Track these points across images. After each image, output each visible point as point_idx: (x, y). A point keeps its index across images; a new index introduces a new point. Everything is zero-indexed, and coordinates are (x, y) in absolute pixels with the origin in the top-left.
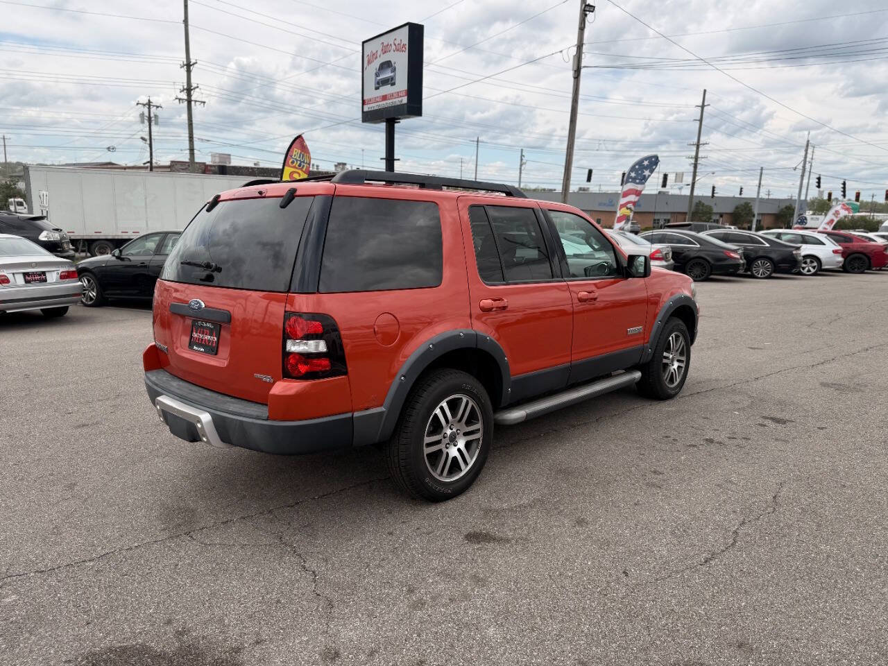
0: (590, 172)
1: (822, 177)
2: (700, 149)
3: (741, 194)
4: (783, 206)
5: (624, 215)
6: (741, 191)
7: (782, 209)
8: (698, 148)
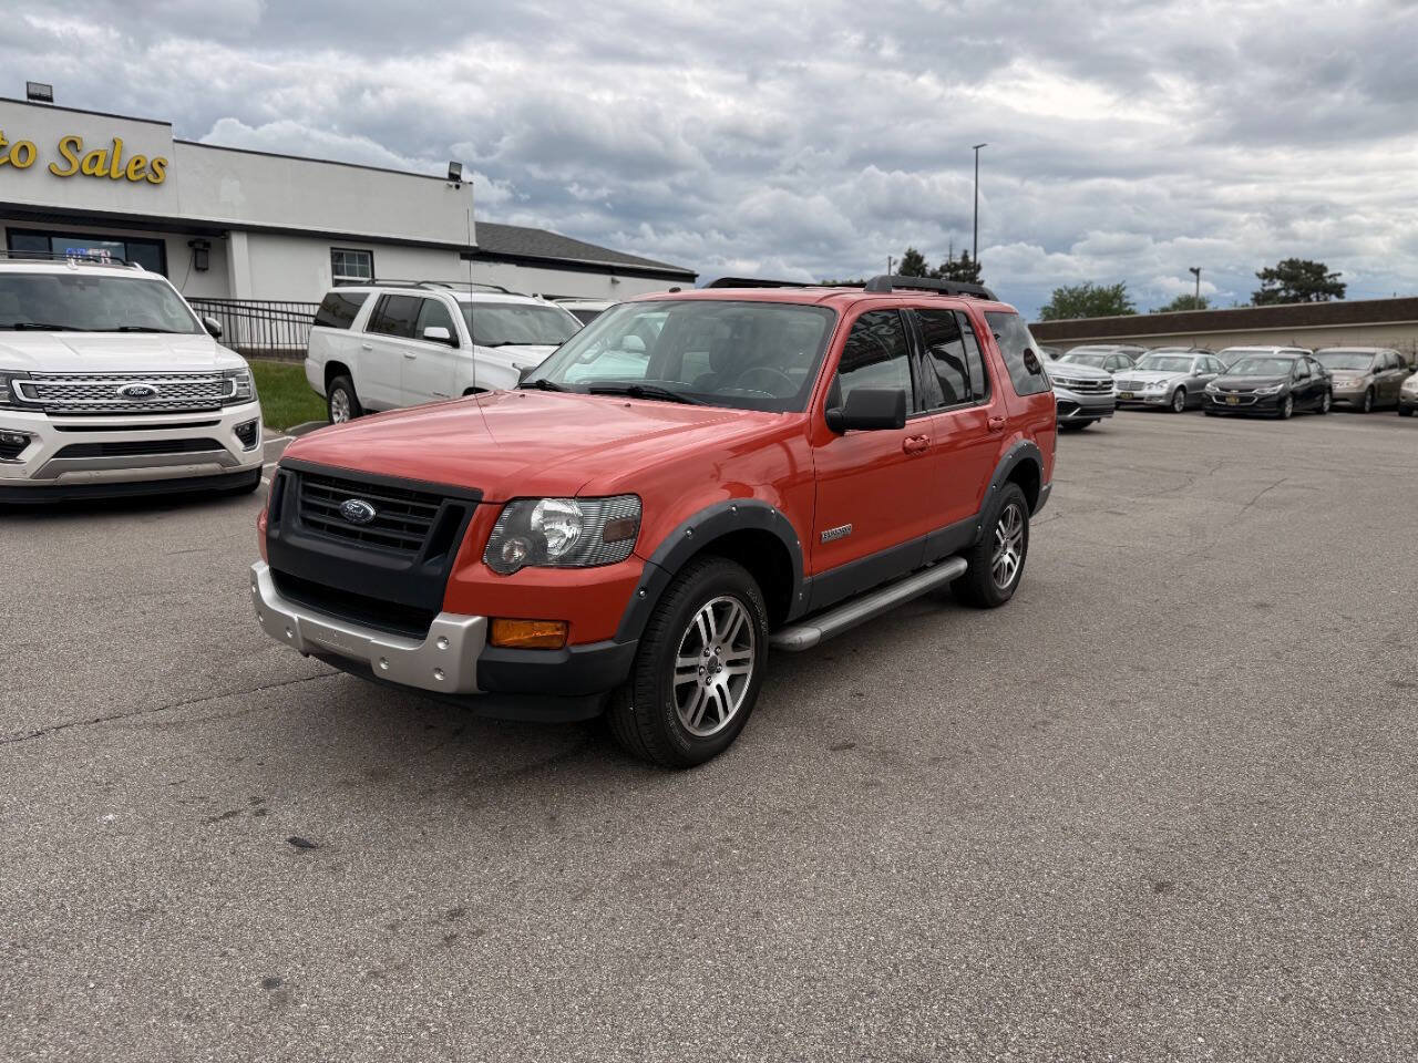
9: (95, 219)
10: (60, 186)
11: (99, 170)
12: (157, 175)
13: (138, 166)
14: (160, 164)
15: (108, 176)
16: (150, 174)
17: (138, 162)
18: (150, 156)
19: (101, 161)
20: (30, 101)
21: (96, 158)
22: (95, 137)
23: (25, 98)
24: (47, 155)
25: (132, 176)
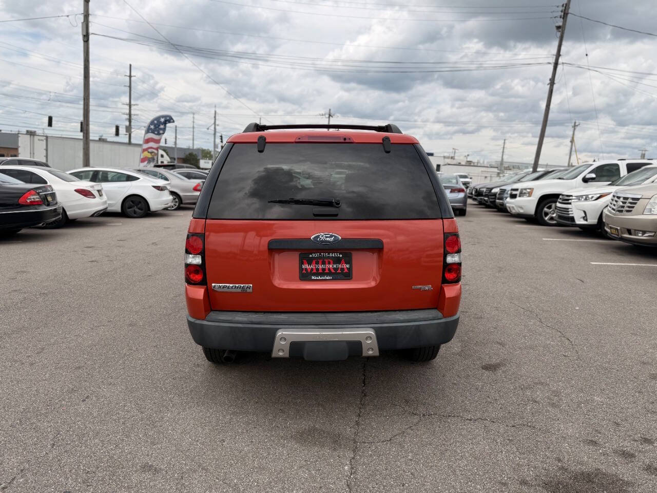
0: (50, 119)
1: (223, 136)
2: (132, 108)
3: (166, 143)
4: (187, 153)
5: (146, 157)
6: (166, 141)
7: (187, 156)
8: (130, 107)
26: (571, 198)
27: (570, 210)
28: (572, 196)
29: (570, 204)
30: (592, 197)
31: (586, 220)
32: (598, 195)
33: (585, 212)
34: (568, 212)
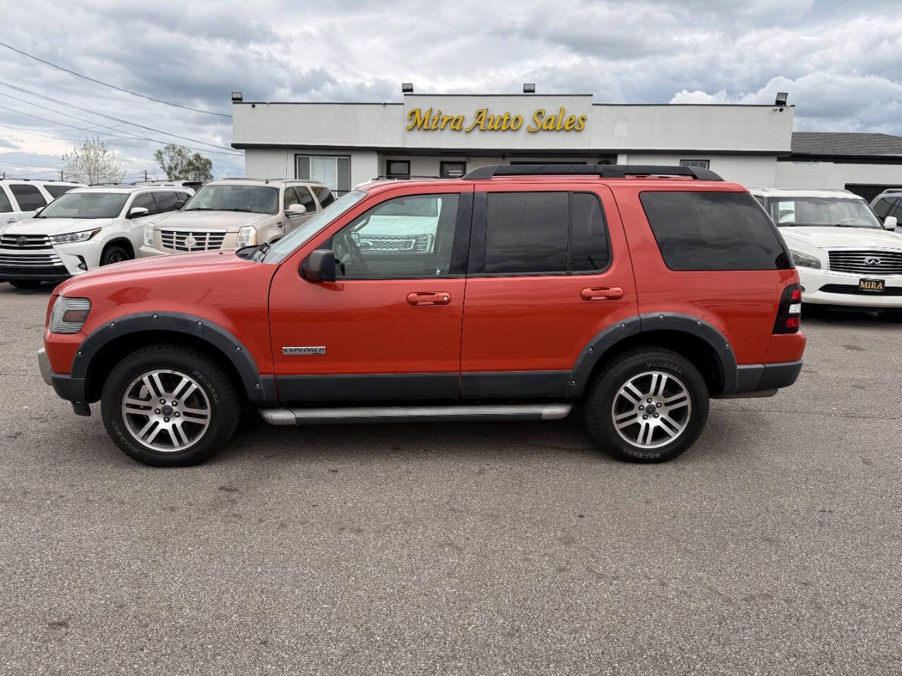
9: (547, 154)
10: (531, 137)
11: (550, 127)
12: (580, 126)
13: (572, 121)
14: (583, 119)
15: (554, 129)
16: (575, 126)
17: (571, 119)
18: (578, 116)
19: (552, 121)
20: (525, 94)
21: (550, 120)
22: (551, 108)
23: (522, 93)
24: (528, 121)
25: (567, 128)
26: (46, 239)
27: (51, 257)
28: (46, 236)
29: (51, 247)
30: (83, 236)
31: (86, 269)
32: (90, 233)
33: (81, 258)
34: (51, 259)
